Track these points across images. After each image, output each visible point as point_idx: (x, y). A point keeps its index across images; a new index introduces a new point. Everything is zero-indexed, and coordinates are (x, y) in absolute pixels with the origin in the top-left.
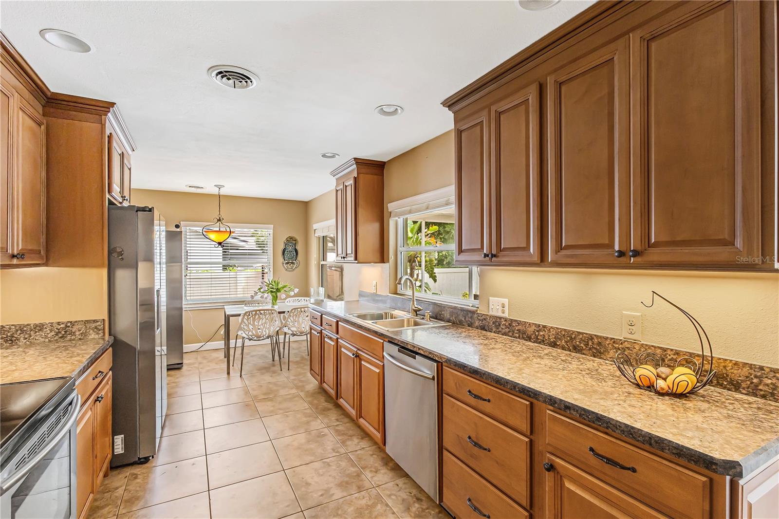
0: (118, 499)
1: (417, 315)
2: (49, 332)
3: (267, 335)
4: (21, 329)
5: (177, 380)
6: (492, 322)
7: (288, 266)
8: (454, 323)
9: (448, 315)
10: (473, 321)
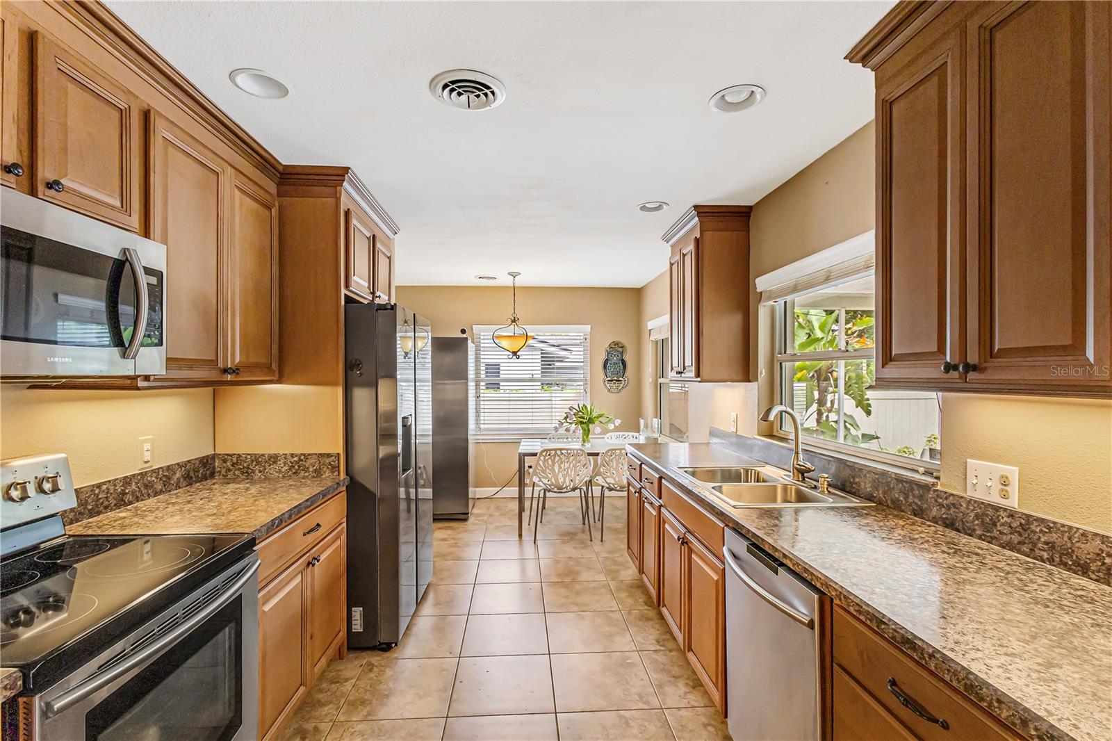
0: (342, 697)
1: (804, 479)
2: (282, 465)
3: (571, 487)
4: (257, 459)
5: (458, 536)
6: (972, 515)
7: (612, 385)
8: (880, 503)
9: (868, 485)
10: (925, 506)
